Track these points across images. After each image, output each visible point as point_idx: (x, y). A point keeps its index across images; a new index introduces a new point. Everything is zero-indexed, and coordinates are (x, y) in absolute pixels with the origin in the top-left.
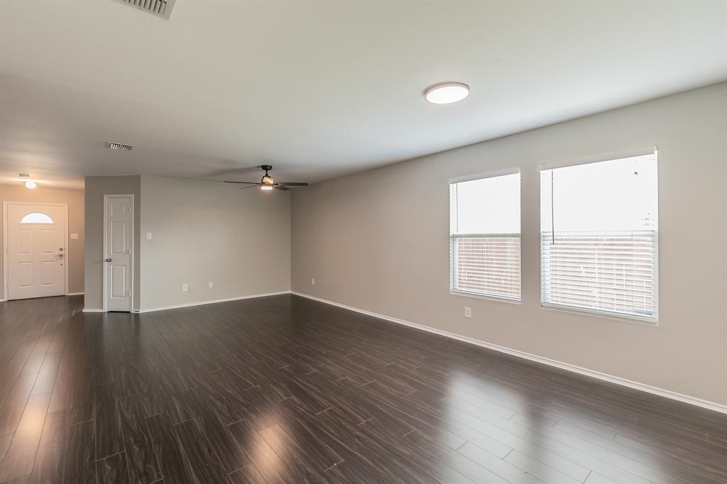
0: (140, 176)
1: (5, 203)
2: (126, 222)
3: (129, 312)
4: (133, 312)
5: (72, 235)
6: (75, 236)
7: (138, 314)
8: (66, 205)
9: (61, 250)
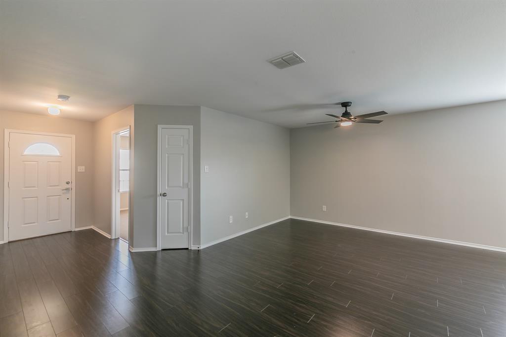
0: (199, 108)
1: (7, 131)
2: (183, 154)
3: (187, 249)
4: (193, 248)
5: (79, 167)
6: (82, 169)
7: (199, 250)
8: (74, 136)
9: (68, 183)
